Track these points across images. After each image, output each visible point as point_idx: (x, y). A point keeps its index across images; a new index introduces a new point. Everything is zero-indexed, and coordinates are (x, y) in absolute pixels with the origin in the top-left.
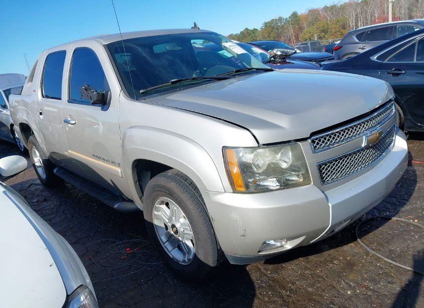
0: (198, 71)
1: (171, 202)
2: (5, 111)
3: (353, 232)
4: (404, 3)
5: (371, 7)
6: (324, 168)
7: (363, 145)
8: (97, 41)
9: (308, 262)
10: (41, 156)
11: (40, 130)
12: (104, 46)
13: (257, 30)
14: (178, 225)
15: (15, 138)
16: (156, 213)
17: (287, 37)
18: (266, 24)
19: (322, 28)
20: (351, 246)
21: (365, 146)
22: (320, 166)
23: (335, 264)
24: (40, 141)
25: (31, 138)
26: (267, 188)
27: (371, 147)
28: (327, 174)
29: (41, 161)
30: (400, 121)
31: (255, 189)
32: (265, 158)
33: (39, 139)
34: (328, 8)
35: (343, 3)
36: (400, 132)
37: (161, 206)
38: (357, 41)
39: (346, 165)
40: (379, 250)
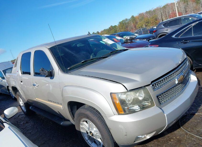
0: (93, 54)
1: (88, 121)
2: (4, 80)
3: (178, 123)
4: (182, 6)
5: (167, 9)
6: (160, 97)
7: (176, 83)
8: (45, 47)
9: (158, 142)
10: (23, 101)
11: (22, 89)
12: (48, 49)
13: (116, 26)
14: (93, 132)
15: (9, 93)
16: (81, 126)
17: (131, 27)
18: (120, 23)
19: (146, 22)
20: (178, 131)
21: (177, 83)
22: (158, 97)
23: (172, 141)
24: (22, 94)
25: (17, 93)
26: (134, 111)
27: (180, 83)
28: (161, 100)
29: (23, 103)
30: (191, 64)
31: (129, 112)
32: (131, 96)
33: (21, 94)
34: (148, 12)
35: (154, 9)
36: (192, 72)
37: (84, 123)
38: (164, 27)
39: (170, 94)
40: (192, 131)
